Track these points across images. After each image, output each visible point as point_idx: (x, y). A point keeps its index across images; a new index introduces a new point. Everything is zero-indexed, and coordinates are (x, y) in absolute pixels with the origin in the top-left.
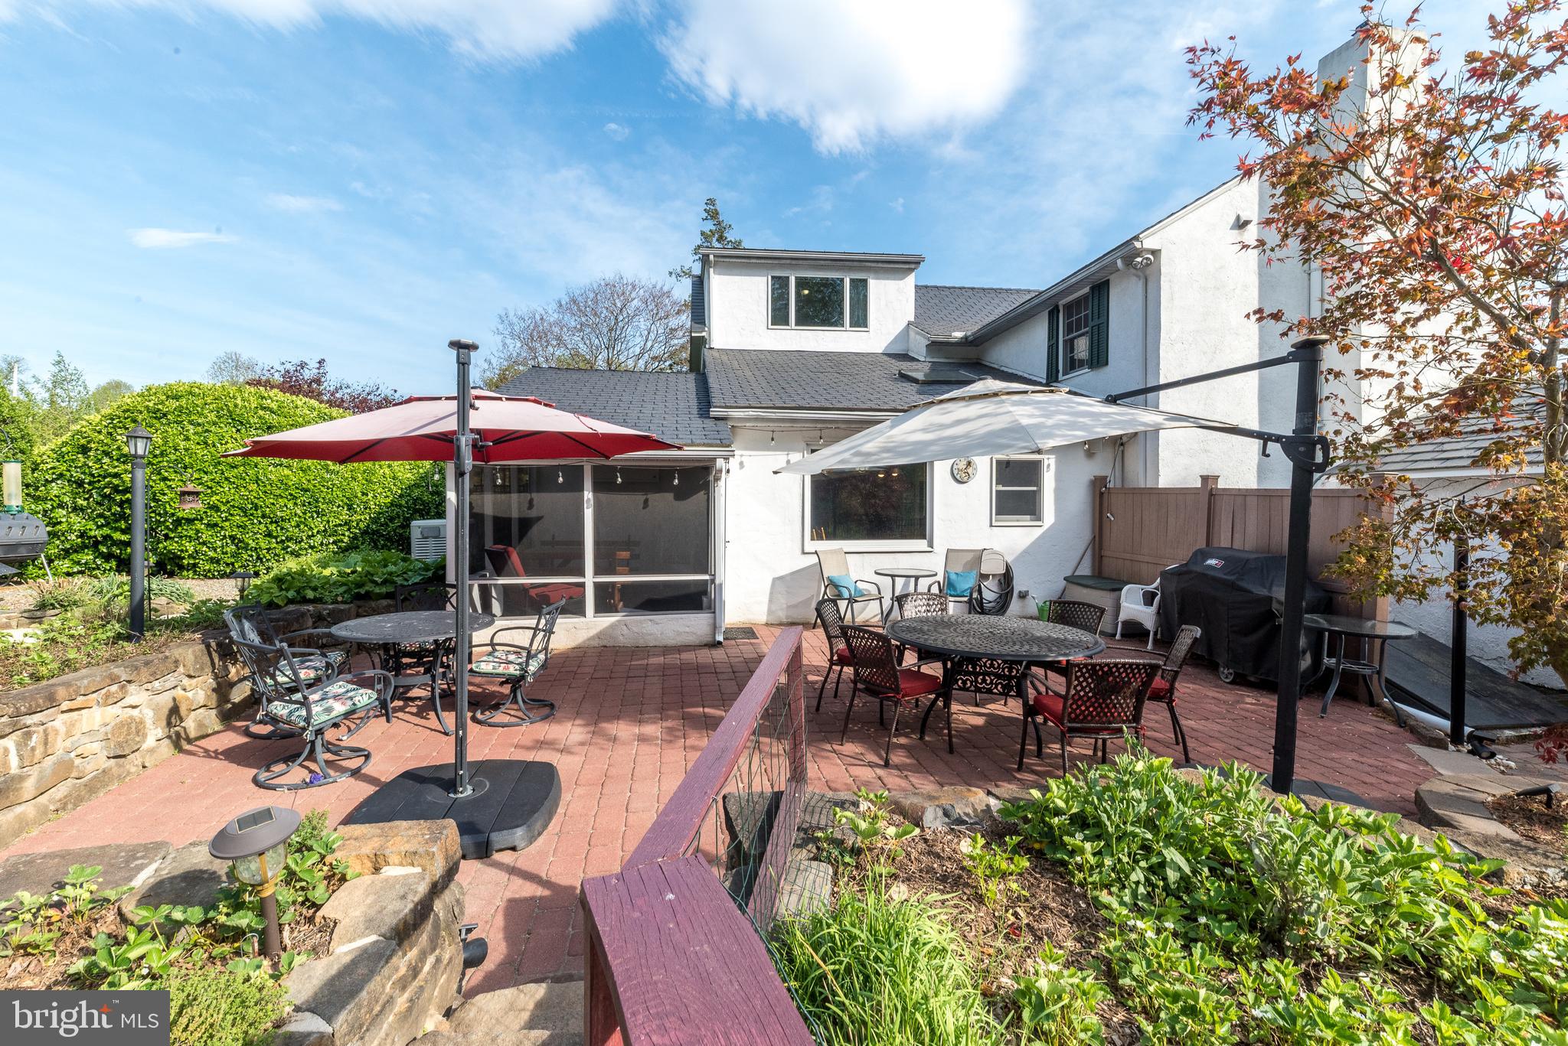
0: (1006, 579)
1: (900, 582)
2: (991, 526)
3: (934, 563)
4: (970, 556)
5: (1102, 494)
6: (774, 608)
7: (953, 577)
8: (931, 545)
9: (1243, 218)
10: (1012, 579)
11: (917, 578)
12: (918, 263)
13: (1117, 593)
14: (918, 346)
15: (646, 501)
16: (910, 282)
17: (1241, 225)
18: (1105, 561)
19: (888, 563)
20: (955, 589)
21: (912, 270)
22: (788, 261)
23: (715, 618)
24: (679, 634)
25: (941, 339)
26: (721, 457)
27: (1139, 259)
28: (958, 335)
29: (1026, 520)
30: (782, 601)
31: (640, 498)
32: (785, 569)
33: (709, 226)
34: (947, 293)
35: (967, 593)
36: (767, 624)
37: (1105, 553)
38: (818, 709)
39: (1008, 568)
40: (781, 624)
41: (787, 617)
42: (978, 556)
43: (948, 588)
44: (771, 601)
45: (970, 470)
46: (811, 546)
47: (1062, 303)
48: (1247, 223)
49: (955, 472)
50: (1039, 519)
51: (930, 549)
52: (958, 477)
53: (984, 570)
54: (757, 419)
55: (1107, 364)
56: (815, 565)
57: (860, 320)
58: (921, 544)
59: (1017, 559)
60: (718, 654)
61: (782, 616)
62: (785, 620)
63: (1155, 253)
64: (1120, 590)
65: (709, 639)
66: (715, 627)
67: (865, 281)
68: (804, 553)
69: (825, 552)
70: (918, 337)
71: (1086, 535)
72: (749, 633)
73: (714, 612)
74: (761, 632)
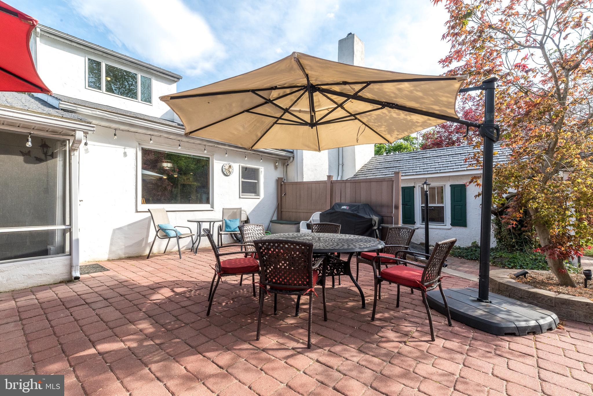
2: (240, 198)
3: (217, 215)
5: (281, 185)
6: (114, 248)
7: (227, 222)
8: (212, 207)
12: (179, 79)
13: (297, 225)
18: (283, 213)
19: (192, 216)
20: (230, 228)
21: (176, 82)
22: (101, 53)
23: (71, 260)
26: (81, 130)
29: (253, 195)
30: (121, 243)
32: (122, 223)
36: (109, 260)
37: (283, 210)
38: (208, 314)
40: (120, 259)
41: (125, 254)
43: (226, 228)
44: (111, 244)
45: (231, 170)
46: (142, 207)
49: (224, 170)
50: (258, 195)
51: (212, 209)
52: (225, 173)
56: (148, 218)
58: (207, 207)
59: (250, 213)
60: (78, 287)
61: (121, 253)
62: (123, 256)
64: (299, 223)
65: (65, 277)
66: (71, 266)
67: (150, 80)
68: (137, 212)
69: (155, 210)
71: (276, 203)
72: (98, 267)
73: (70, 254)
74: (108, 265)
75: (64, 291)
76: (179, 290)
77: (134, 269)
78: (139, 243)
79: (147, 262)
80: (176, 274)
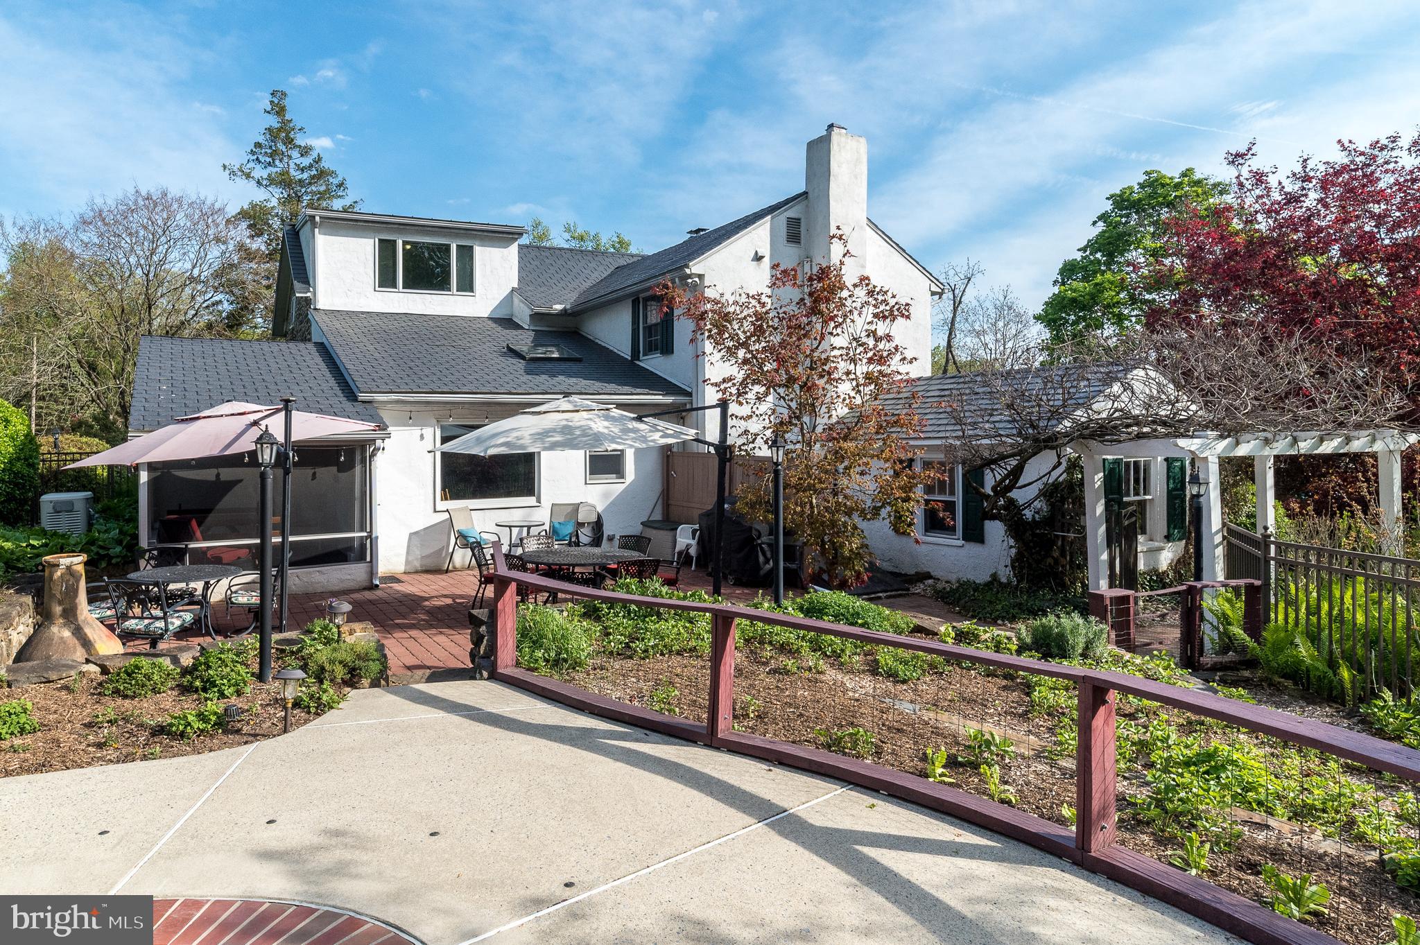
0: (598, 525)
1: (515, 531)
2: (586, 484)
3: (543, 516)
4: (570, 509)
6: (410, 559)
7: (557, 525)
8: (539, 501)
9: (760, 254)
10: (602, 525)
11: (529, 527)
12: (521, 234)
13: (675, 531)
14: (522, 313)
15: (314, 474)
16: (514, 249)
17: (758, 258)
18: (670, 508)
19: (504, 517)
20: (558, 535)
21: (516, 238)
22: (395, 226)
23: (372, 567)
24: (342, 581)
25: (543, 310)
26: (379, 438)
27: (690, 281)
28: (559, 307)
29: (612, 478)
30: (418, 553)
31: (309, 471)
32: (419, 525)
33: (273, 122)
34: (548, 254)
35: (568, 538)
36: (405, 573)
37: (671, 502)
39: (599, 517)
40: (416, 572)
41: (421, 566)
42: (576, 508)
43: (554, 533)
44: (408, 553)
46: (442, 505)
47: (642, 295)
48: (762, 257)
50: (622, 476)
51: (538, 504)
53: (581, 519)
54: (398, 402)
55: (673, 352)
56: (446, 520)
57: (467, 285)
58: (531, 501)
59: (606, 510)
60: (378, 593)
61: (417, 565)
62: (420, 569)
63: (701, 277)
64: (677, 529)
65: (366, 584)
66: (372, 575)
67: (472, 247)
68: (435, 511)
69: (455, 510)
70: (522, 305)
71: (657, 488)
72: (393, 579)
73: (371, 561)
74: (404, 578)
75: (368, 595)
76: (458, 601)
77: (428, 583)
78: (441, 550)
79: (444, 577)
80: (466, 590)
